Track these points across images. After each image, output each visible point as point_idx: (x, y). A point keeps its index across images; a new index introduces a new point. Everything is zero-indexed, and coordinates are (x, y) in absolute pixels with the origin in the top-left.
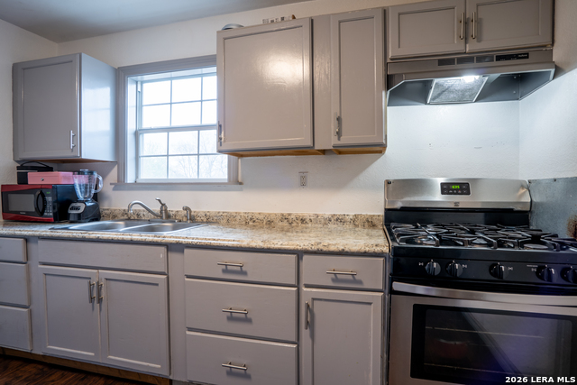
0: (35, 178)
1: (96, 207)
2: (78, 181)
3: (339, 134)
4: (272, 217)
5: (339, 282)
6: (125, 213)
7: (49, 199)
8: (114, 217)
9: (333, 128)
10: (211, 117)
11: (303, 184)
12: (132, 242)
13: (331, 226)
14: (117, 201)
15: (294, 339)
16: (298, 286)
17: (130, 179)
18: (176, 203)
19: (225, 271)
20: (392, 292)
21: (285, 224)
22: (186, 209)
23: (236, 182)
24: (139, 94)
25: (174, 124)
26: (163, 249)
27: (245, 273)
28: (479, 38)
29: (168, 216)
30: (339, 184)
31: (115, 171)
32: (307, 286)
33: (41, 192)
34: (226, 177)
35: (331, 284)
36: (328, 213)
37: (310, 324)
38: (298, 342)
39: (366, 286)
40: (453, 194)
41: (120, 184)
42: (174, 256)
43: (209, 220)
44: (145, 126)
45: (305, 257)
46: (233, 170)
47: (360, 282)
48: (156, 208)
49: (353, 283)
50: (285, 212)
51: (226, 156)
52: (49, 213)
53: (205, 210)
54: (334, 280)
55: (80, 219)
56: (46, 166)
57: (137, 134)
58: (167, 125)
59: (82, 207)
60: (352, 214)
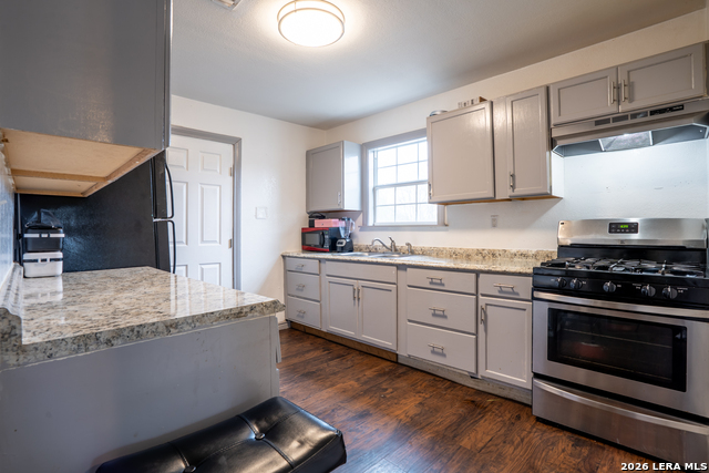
0: (319, 224)
1: (351, 242)
2: (341, 224)
3: (513, 187)
4: (470, 252)
5: (503, 294)
6: (367, 247)
7: (327, 237)
8: (361, 250)
9: (509, 182)
10: (424, 175)
11: (494, 226)
12: (377, 263)
13: (516, 259)
14: (363, 239)
15: (473, 332)
16: (476, 294)
17: (371, 223)
18: (401, 240)
19: (431, 283)
20: (534, 298)
21: (480, 257)
22: (408, 244)
23: (443, 224)
24: (375, 159)
25: (399, 182)
26: (395, 268)
27: (443, 285)
28: (631, 99)
29: (396, 250)
30: (523, 226)
31: (361, 217)
32: (483, 295)
33: (322, 232)
34: (436, 220)
35: (498, 294)
36: (514, 250)
37: (485, 322)
38: (476, 334)
39: (521, 297)
40: (621, 232)
41: (364, 227)
42: (401, 273)
43: (424, 253)
44: (379, 183)
45: (481, 275)
46: (441, 216)
47: (518, 294)
48: (388, 244)
49: (513, 294)
50: (480, 248)
51: (436, 206)
52: (327, 246)
53: (421, 245)
54: (501, 291)
55: (343, 250)
56: (322, 216)
57: (374, 190)
58: (394, 182)
59: (344, 242)
60: (534, 251)
